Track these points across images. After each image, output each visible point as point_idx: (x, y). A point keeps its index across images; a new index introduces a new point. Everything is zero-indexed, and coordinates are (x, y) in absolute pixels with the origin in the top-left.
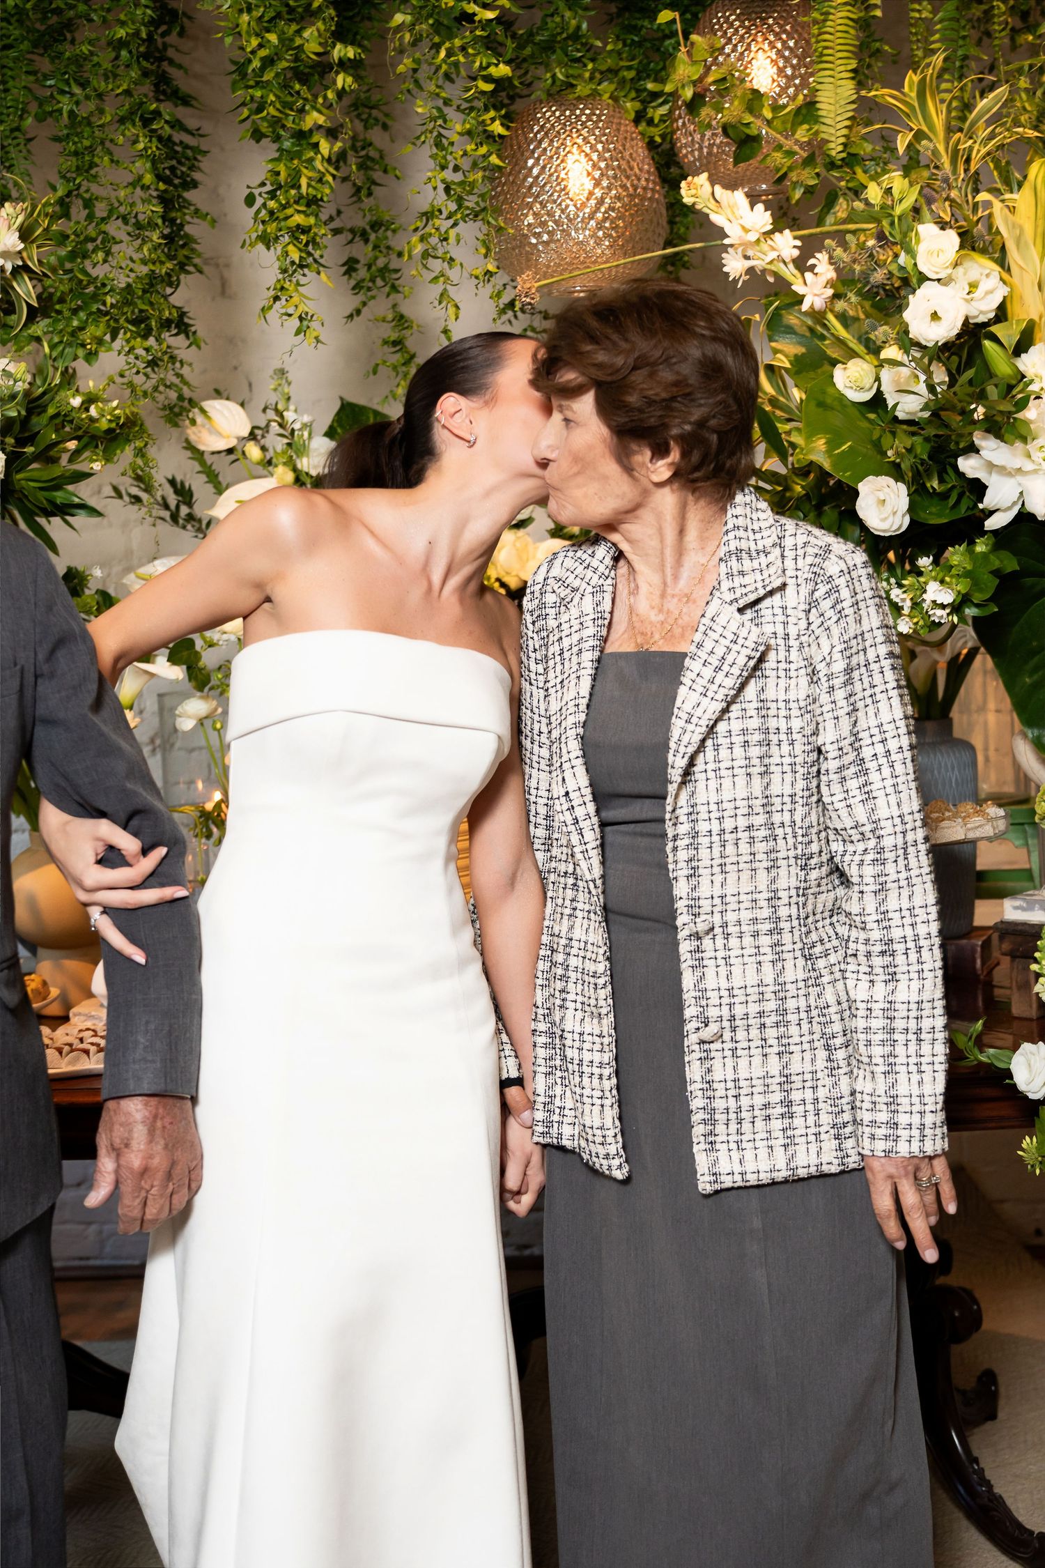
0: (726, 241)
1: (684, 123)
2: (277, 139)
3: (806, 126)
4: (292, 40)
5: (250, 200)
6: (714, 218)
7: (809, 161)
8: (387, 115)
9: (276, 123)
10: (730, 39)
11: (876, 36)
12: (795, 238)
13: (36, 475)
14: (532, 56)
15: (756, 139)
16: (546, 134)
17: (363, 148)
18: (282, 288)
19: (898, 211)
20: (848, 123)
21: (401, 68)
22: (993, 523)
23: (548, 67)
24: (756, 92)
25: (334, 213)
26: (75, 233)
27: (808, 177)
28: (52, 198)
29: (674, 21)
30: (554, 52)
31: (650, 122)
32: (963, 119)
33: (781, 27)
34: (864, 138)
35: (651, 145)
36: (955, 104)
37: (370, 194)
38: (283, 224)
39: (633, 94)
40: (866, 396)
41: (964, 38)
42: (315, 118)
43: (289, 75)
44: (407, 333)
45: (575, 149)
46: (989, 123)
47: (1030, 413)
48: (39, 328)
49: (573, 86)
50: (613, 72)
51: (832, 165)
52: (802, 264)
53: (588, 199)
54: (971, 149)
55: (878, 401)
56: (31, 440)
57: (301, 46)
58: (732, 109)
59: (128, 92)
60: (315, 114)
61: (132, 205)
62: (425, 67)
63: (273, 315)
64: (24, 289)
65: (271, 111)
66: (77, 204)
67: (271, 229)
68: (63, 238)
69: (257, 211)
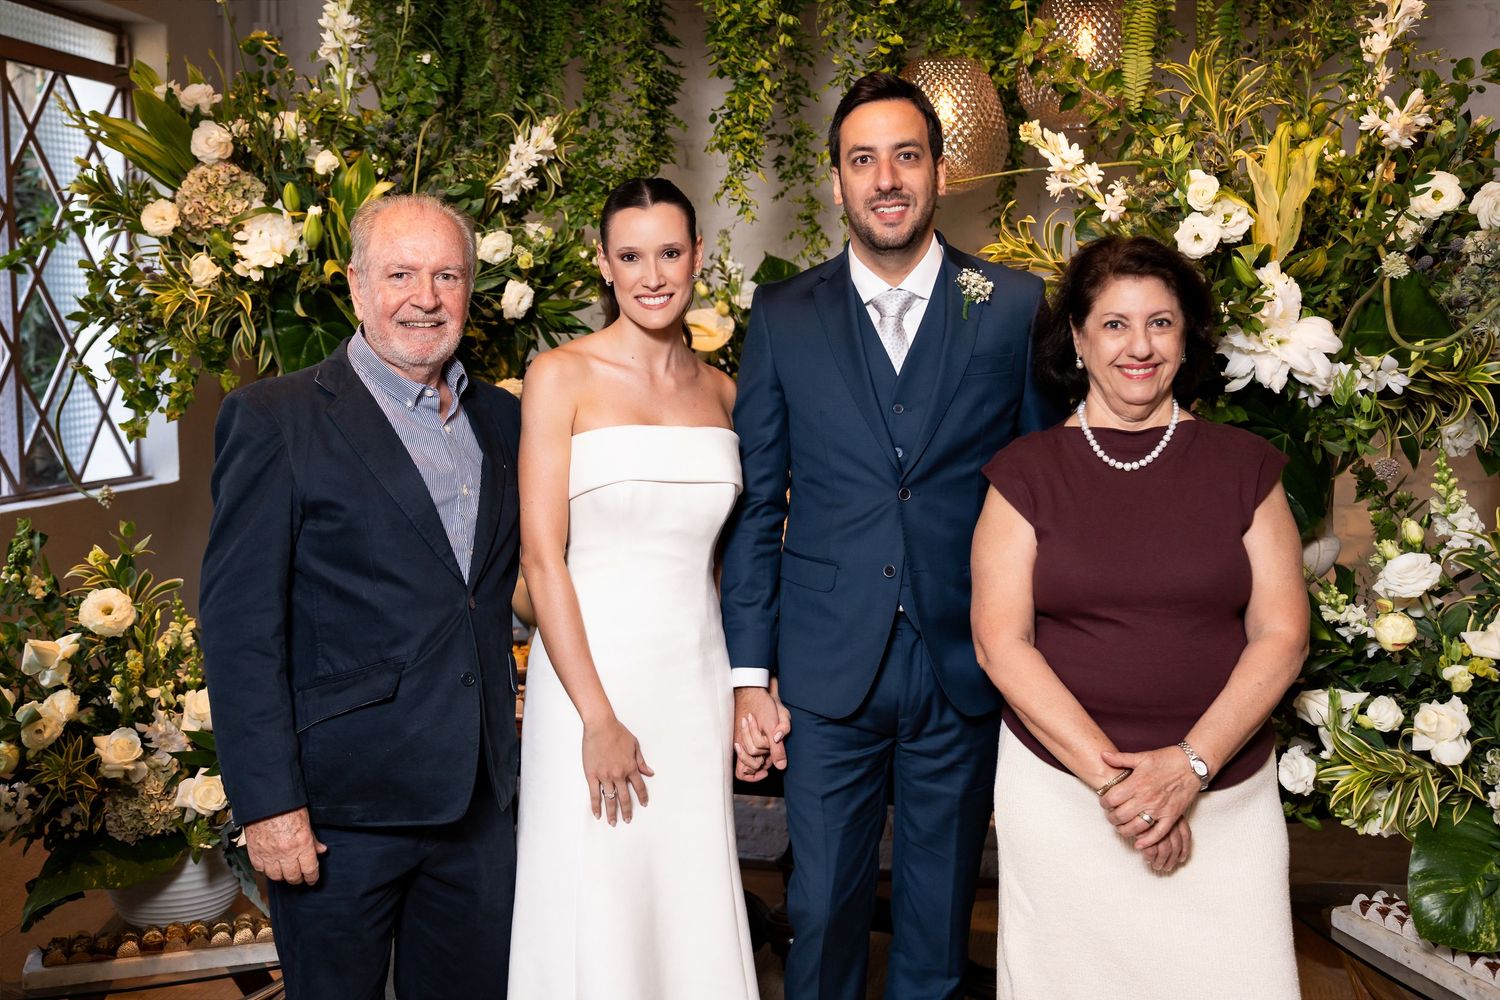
0: (1050, 169)
1: (1026, 78)
2: (735, 76)
3: (1114, 87)
4: (750, 9)
5: (713, 119)
6: (1044, 152)
7: (1114, 113)
8: (812, 56)
9: (734, 66)
10: (1063, 20)
11: (1171, 24)
12: (1100, 169)
13: (553, 304)
14: (919, 25)
15: (1077, 95)
16: (925, 81)
17: (794, 79)
18: (731, 181)
19: (1176, 160)
20: (1144, 88)
21: (825, 33)
22: (1230, 388)
23: (930, 33)
24: (1080, 62)
25: (770, 124)
26: (591, 137)
27: (1112, 125)
28: (576, 111)
29: (1023, 8)
30: (935, 22)
31: (1001, 74)
32: (1232, 86)
33: (1101, 12)
34: (1156, 98)
35: (1000, 90)
36: (1226, 75)
37: (796, 112)
38: (735, 136)
39: (990, 54)
41: (1236, 27)
42: (762, 64)
43: (747, 32)
44: (816, 211)
45: (945, 94)
46: (1250, 91)
47: (1265, 312)
48: (561, 202)
49: (946, 47)
50: (977, 37)
51: (1131, 118)
52: (1103, 187)
53: (952, 129)
54: (1235, 110)
56: (551, 279)
57: (756, 15)
58: (1062, 73)
59: (635, 43)
60: (763, 61)
61: (632, 119)
62: (841, 31)
63: (723, 200)
64: (554, 175)
65: (732, 58)
66: (594, 117)
67: (726, 139)
68: (583, 140)
69: (718, 127)
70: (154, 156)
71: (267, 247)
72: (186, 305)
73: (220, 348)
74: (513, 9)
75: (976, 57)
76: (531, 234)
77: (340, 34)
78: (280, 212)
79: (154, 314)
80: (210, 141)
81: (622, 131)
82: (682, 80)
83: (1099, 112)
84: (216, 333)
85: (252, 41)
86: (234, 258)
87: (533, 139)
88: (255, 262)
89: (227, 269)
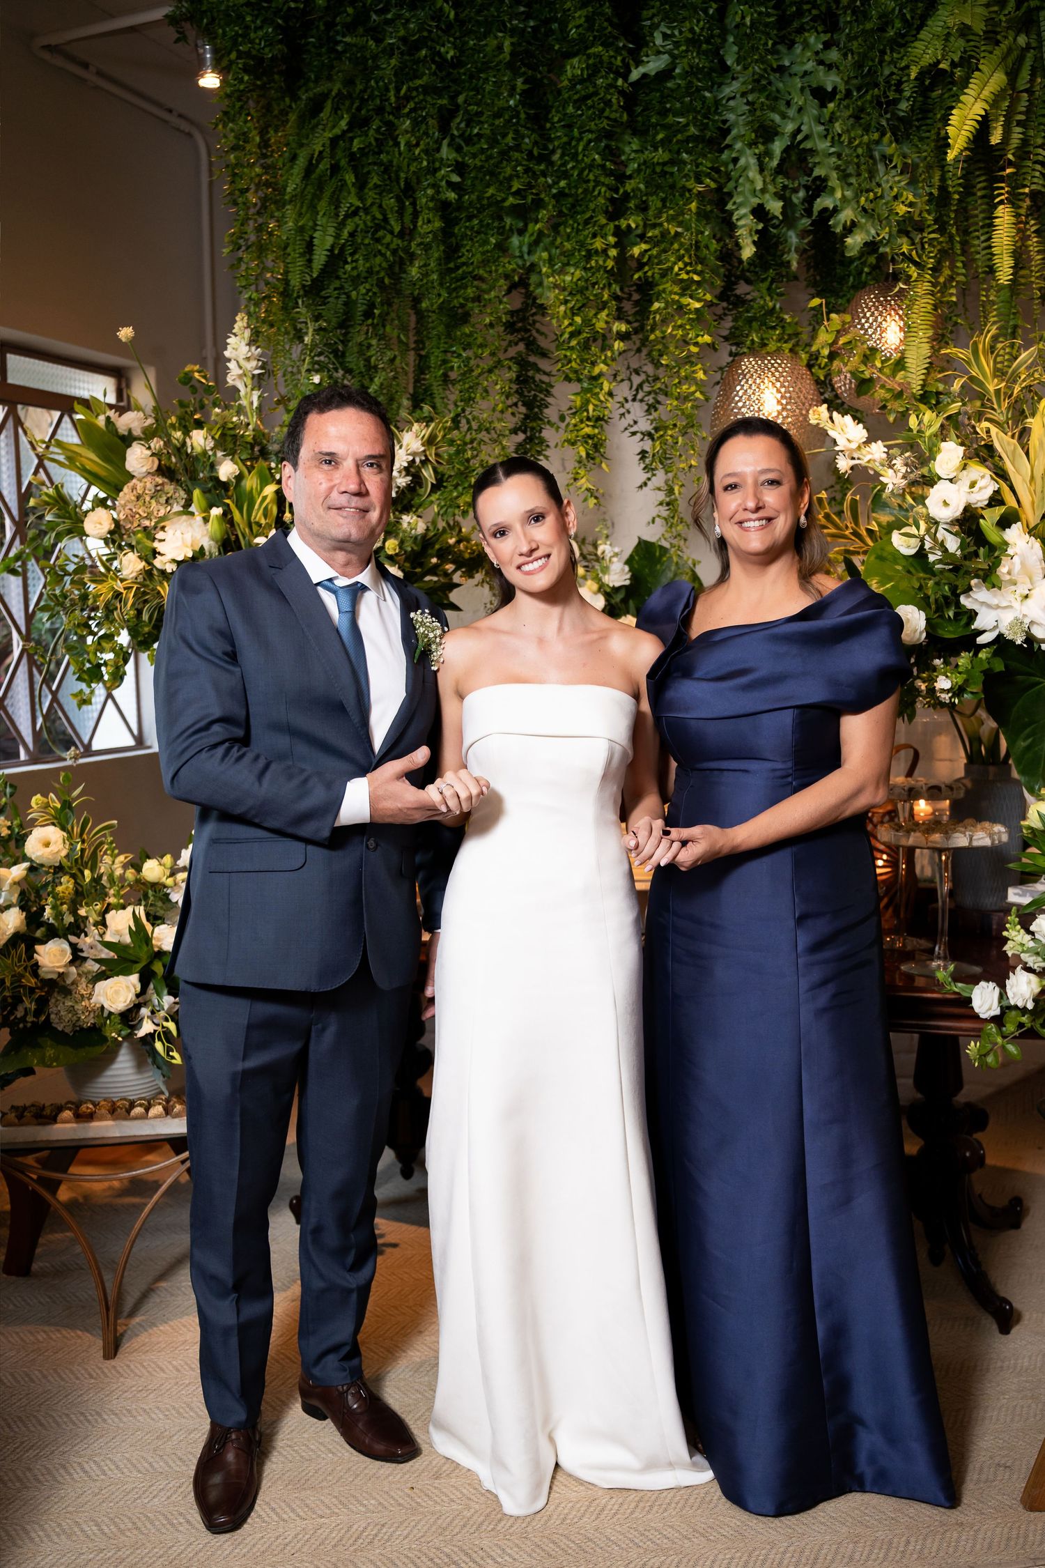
0: (837, 448)
2: (579, 380)
4: (590, 320)
5: (562, 418)
6: (831, 433)
7: (899, 395)
9: (576, 372)
12: (884, 446)
15: (871, 380)
16: (745, 376)
18: (576, 473)
19: (928, 433)
20: (925, 371)
21: (652, 337)
22: (982, 640)
24: (874, 350)
27: (898, 406)
29: (821, 305)
32: (1009, 366)
34: (939, 380)
35: (818, 382)
37: (656, 410)
38: (577, 433)
40: (912, 552)
42: (601, 367)
43: (587, 341)
46: (1026, 369)
47: (1004, 568)
48: (434, 497)
49: (765, 345)
51: (914, 395)
52: (887, 463)
55: (921, 554)
56: (421, 565)
57: (594, 325)
60: (602, 366)
64: (428, 474)
65: (573, 364)
66: (464, 421)
67: (571, 436)
68: (451, 442)
69: (568, 425)
70: (102, 473)
71: (179, 543)
72: (118, 595)
73: (146, 629)
74: (395, 333)
75: (791, 350)
76: (405, 525)
77: (243, 363)
78: (192, 514)
79: (90, 602)
80: (138, 459)
81: (484, 433)
82: (552, 387)
83: (888, 396)
84: (145, 617)
85: (186, 374)
86: (155, 553)
87: (404, 443)
88: (169, 557)
89: (149, 564)
